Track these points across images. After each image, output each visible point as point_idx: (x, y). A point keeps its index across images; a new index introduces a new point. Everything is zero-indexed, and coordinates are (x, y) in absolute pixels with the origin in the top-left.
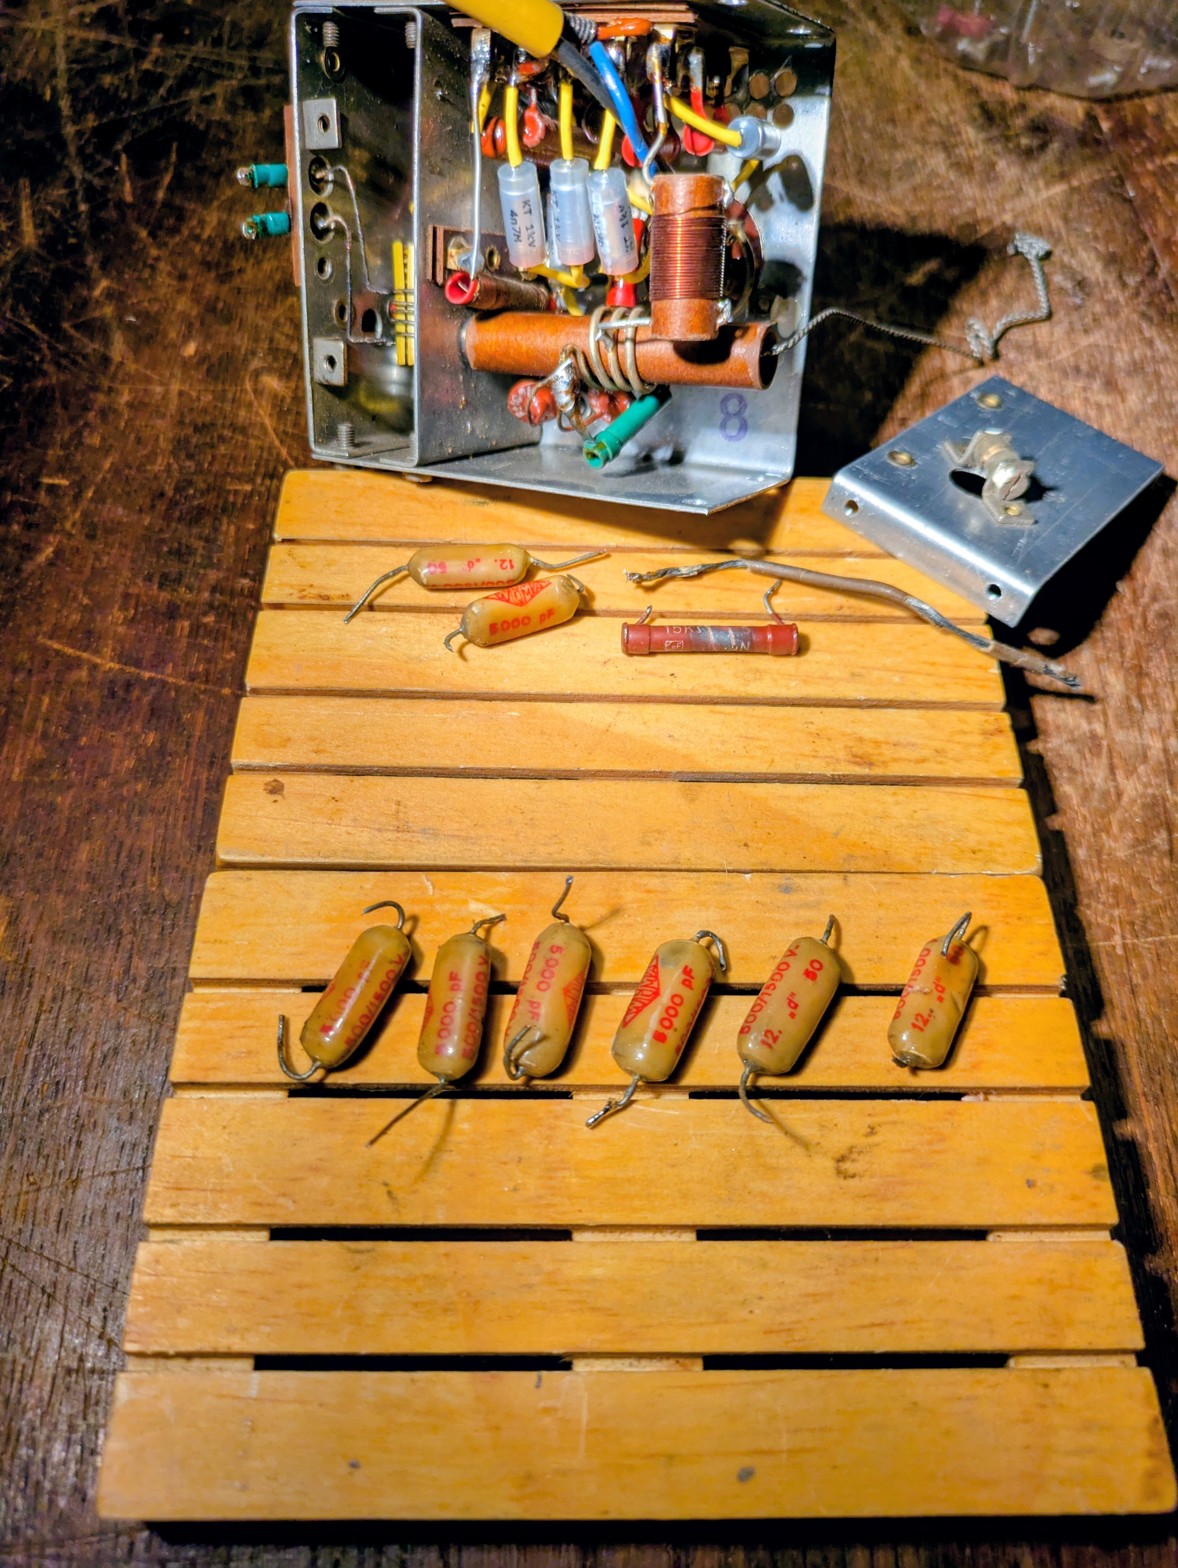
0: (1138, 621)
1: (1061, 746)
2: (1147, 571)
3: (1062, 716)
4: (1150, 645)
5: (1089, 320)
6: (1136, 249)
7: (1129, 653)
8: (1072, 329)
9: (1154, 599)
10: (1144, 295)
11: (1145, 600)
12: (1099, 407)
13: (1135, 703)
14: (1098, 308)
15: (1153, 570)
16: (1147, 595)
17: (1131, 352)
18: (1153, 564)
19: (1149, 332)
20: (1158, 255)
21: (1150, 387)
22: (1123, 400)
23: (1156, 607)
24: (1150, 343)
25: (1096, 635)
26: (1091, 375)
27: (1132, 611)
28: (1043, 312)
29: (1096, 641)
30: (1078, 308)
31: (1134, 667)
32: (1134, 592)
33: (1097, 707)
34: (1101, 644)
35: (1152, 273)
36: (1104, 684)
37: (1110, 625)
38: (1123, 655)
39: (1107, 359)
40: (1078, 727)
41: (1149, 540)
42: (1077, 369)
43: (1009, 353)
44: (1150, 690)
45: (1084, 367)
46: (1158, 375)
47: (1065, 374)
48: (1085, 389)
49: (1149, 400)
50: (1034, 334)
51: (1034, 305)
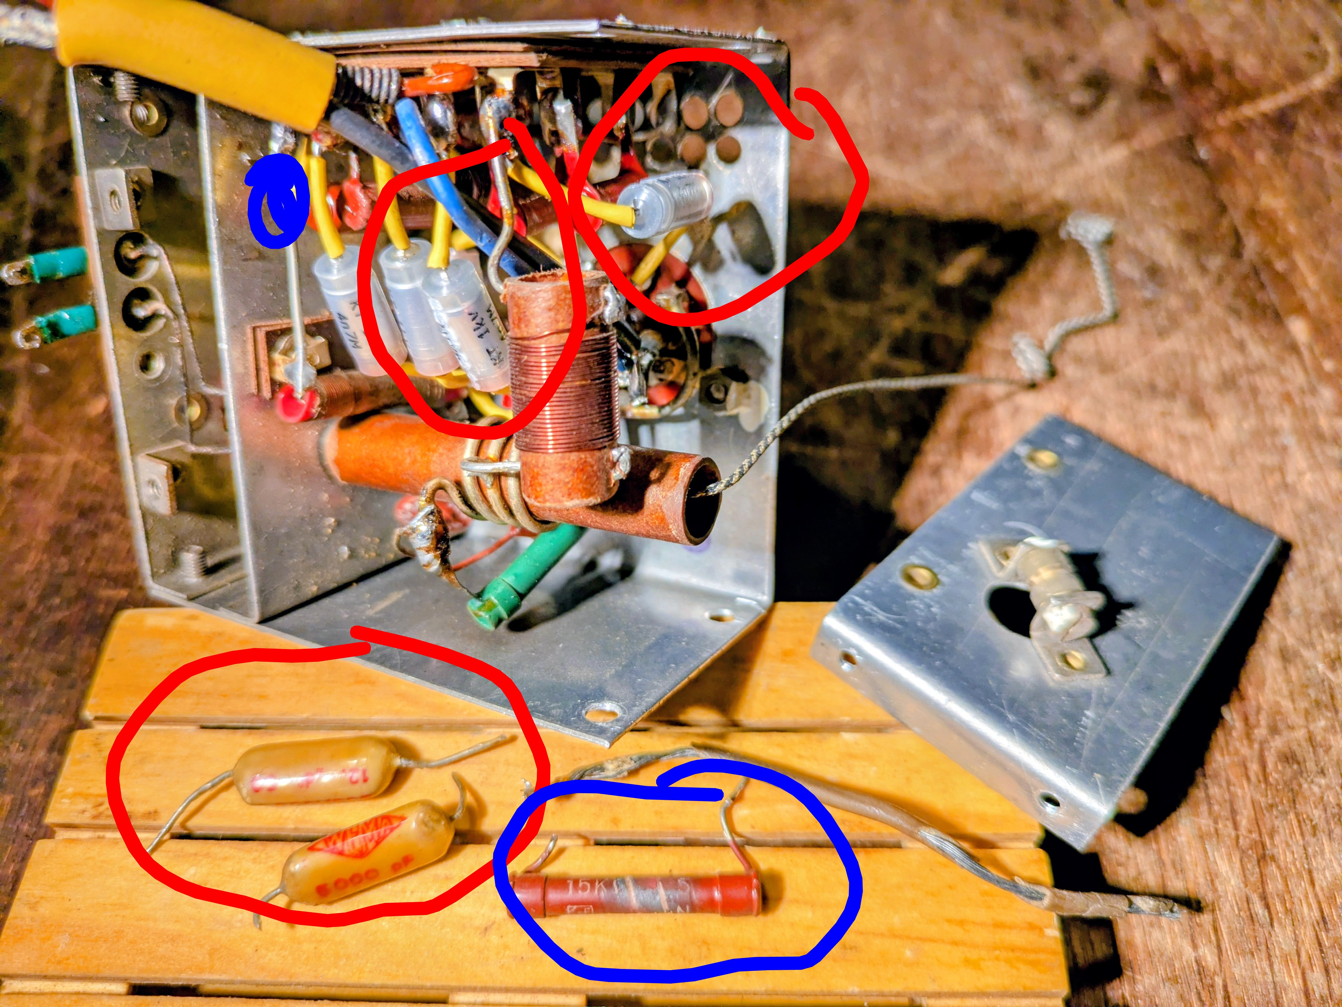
0: (1254, 767)
1: (1156, 989)
2: (1261, 684)
3: (1156, 934)
4: (1271, 806)
5: (1162, 319)
6: (1214, 224)
7: (1244, 822)
8: (1143, 333)
9: (1274, 730)
10: (1229, 284)
11: (1261, 732)
12: (1183, 438)
13: (1259, 908)
14: (1174, 302)
15: (1269, 682)
16: (1263, 722)
17: (1218, 359)
18: (1268, 674)
19: (1241, 330)
20: (1242, 231)
21: (1245, 405)
22: (1213, 426)
23: (1277, 743)
24: (1241, 346)
25: (1197, 793)
26: (1171, 395)
27: (1245, 751)
28: (1107, 310)
29: (1197, 805)
30: (1148, 304)
31: (1254, 845)
32: (1246, 719)
33: (1205, 918)
34: (1204, 808)
35: (1237, 253)
36: (1212, 877)
37: (1216, 776)
38: (1236, 827)
39: (1188, 370)
40: (1180, 954)
41: (1260, 636)
42: (1153, 388)
43: (1069, 370)
44: (1280, 886)
45: (1162, 383)
46: (1254, 391)
47: (1138, 393)
48: (1163, 414)
49: (1246, 426)
50: (1097, 343)
51: (1096, 304)
